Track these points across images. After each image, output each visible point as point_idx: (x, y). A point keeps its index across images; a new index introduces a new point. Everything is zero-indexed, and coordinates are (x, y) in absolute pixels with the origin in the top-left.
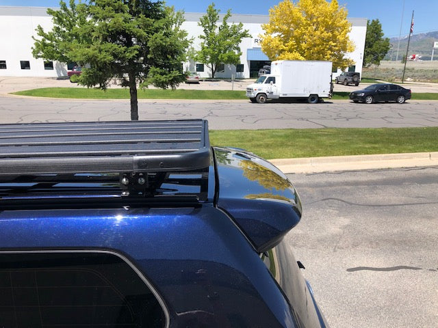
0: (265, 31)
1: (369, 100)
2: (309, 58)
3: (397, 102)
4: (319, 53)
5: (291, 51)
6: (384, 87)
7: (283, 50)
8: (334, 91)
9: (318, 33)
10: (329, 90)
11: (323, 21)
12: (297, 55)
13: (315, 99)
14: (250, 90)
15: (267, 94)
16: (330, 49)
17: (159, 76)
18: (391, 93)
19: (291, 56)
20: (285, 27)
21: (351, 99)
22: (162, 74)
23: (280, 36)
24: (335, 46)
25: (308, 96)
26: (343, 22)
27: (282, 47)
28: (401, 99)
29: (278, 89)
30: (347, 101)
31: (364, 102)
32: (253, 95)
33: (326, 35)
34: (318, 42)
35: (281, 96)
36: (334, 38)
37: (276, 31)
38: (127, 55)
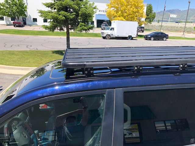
0: (108, 7)
1: (152, 39)
2: (128, 20)
3: (163, 40)
4: (131, 18)
5: (119, 16)
6: (158, 33)
7: (116, 16)
8: (138, 34)
9: (132, 9)
10: (136, 34)
11: (134, 4)
12: (122, 18)
13: (130, 38)
14: (103, 33)
15: (111, 35)
16: (136, 16)
17: (84, 27)
18: (161, 36)
19: (120, 18)
20: (117, 6)
21: (144, 38)
22: (85, 26)
23: (114, 9)
24: (138, 15)
25: (128, 36)
26: (142, 4)
27: (115, 14)
28: (165, 39)
29: (115, 33)
30: (143, 39)
31: (150, 40)
32: (104, 35)
33: (135, 10)
34: (131, 13)
35: (116, 36)
36: (138, 12)
37: (112, 7)
38: (71, 17)
